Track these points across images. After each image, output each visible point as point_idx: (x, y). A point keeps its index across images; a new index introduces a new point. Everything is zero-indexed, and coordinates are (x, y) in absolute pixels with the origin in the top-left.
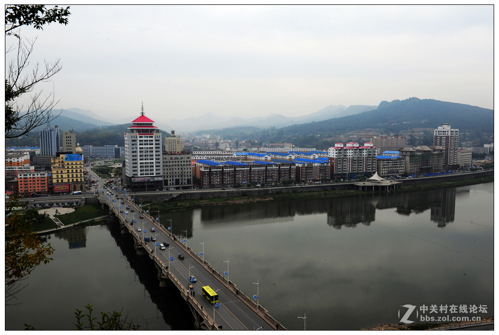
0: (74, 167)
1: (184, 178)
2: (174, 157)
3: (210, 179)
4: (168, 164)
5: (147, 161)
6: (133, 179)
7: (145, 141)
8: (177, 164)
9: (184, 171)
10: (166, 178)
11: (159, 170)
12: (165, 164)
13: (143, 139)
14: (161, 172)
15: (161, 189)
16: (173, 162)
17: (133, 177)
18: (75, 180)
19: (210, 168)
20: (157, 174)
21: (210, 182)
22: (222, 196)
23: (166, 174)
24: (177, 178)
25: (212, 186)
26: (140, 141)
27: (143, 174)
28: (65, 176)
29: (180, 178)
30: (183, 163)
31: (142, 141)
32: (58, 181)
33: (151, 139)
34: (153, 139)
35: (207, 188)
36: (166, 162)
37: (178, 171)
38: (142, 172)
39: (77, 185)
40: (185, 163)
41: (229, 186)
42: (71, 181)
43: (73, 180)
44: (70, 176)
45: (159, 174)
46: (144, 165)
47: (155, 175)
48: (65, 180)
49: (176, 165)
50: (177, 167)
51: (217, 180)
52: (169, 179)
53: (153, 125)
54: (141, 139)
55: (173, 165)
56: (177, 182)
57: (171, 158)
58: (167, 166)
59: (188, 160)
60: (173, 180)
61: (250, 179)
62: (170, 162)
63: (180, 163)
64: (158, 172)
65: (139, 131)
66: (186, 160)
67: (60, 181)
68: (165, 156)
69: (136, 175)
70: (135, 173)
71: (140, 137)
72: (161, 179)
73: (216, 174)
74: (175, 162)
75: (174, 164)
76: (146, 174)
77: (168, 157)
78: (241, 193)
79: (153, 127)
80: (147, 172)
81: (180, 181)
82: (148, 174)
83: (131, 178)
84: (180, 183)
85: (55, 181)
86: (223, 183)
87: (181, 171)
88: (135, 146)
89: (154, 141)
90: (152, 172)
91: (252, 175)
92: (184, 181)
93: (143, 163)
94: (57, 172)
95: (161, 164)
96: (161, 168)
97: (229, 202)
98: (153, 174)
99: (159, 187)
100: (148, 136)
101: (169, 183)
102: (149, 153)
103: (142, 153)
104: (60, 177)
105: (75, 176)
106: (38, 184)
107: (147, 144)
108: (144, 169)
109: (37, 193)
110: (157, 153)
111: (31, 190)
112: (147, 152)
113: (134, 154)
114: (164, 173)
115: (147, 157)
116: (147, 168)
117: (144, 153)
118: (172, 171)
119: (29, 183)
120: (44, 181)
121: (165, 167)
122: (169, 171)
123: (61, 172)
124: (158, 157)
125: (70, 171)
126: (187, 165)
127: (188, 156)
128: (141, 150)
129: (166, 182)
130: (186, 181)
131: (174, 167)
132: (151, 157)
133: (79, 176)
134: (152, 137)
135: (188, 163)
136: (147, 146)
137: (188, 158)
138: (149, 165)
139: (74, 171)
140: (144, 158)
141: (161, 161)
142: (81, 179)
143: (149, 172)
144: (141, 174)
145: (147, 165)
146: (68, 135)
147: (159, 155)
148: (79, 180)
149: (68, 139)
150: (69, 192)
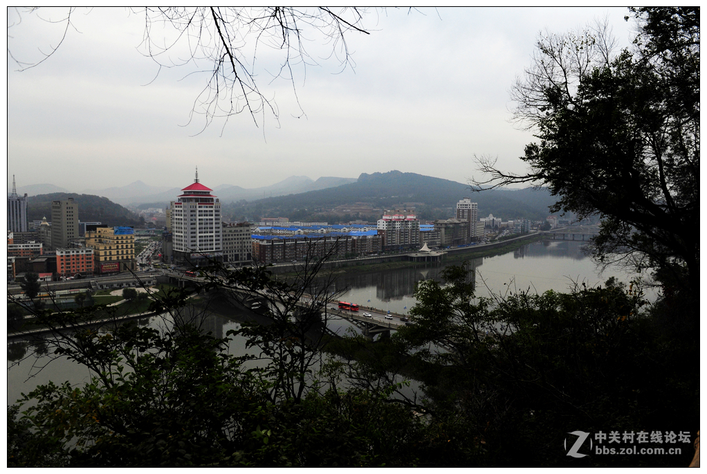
0: (124, 241)
1: (244, 253)
2: (233, 229)
3: (272, 253)
4: (228, 237)
5: (206, 234)
6: (191, 255)
7: (205, 211)
8: (236, 237)
9: (244, 245)
10: (226, 254)
11: (219, 244)
12: (225, 238)
13: (203, 209)
14: (221, 246)
16: (232, 235)
17: (192, 253)
18: (125, 258)
19: (273, 241)
20: (216, 248)
21: (272, 256)
24: (237, 253)
25: (274, 260)
26: (199, 211)
27: (202, 249)
28: (114, 252)
29: (239, 253)
30: (242, 237)
31: (202, 211)
32: (106, 258)
33: (211, 209)
34: (213, 209)
36: (226, 235)
37: (238, 245)
38: (201, 247)
39: (127, 263)
40: (245, 237)
41: (292, 260)
42: (120, 258)
43: (122, 257)
44: (120, 253)
45: (219, 248)
46: (204, 239)
47: (214, 250)
48: (114, 258)
49: (235, 239)
50: (236, 241)
51: (279, 255)
52: (228, 254)
53: (211, 194)
54: (200, 209)
55: (232, 239)
56: (237, 257)
57: (230, 231)
58: (226, 239)
59: (248, 233)
60: (233, 255)
61: (310, 253)
62: (229, 235)
63: (239, 237)
64: (218, 246)
65: (197, 200)
66: (245, 233)
67: (108, 259)
68: (225, 229)
69: (195, 250)
70: (193, 247)
71: (199, 207)
72: (221, 254)
73: (279, 248)
74: (235, 235)
75: (234, 237)
76: (205, 249)
77: (227, 230)
79: (210, 196)
80: (206, 247)
81: (240, 257)
82: (208, 249)
83: (189, 254)
84: (240, 259)
85: (102, 259)
86: (285, 258)
88: (193, 217)
89: (214, 211)
90: (211, 247)
91: (312, 248)
92: (244, 256)
93: (202, 237)
94: (105, 248)
95: (221, 238)
96: (221, 242)
98: (212, 249)
100: (208, 205)
101: (229, 258)
102: (209, 226)
103: (201, 226)
104: (108, 254)
105: (125, 253)
106: (83, 262)
107: (207, 215)
108: (204, 243)
109: (81, 273)
110: (217, 226)
111: (74, 270)
112: (207, 224)
113: (193, 226)
114: (224, 248)
115: (206, 230)
116: (206, 243)
117: (203, 226)
118: (231, 245)
119: (71, 261)
120: (90, 259)
121: (225, 242)
122: (229, 246)
123: (110, 248)
124: (217, 230)
125: (120, 247)
126: (246, 238)
127: (247, 228)
128: (201, 221)
129: (226, 257)
130: (246, 257)
131: (233, 241)
132: (211, 230)
133: (129, 252)
134: (212, 207)
135: (248, 236)
136: (206, 217)
137: (248, 231)
138: (209, 238)
139: (125, 247)
140: (203, 230)
141: (221, 234)
142: (132, 256)
143: (209, 247)
144: (200, 250)
145: (206, 238)
146: (69, 206)
147: (219, 228)
148: (130, 257)
149: (68, 210)
150: (118, 272)
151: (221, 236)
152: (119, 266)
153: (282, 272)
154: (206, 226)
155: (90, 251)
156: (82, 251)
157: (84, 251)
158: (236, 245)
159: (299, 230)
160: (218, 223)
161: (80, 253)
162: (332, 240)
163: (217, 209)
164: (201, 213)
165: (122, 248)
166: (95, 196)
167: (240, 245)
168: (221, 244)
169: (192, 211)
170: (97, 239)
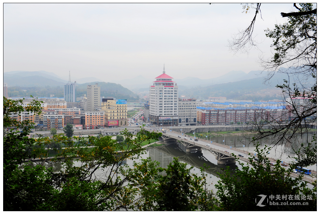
0: (122, 108)
1: (192, 118)
2: (185, 102)
3: (210, 118)
4: (182, 108)
5: (168, 105)
6: (159, 117)
7: (168, 91)
8: (187, 107)
9: (192, 113)
10: (180, 118)
11: (176, 111)
12: (180, 108)
13: (167, 90)
14: (177, 113)
15: (177, 125)
16: (184, 106)
17: (160, 116)
18: (122, 118)
19: (210, 111)
20: (174, 114)
21: (210, 121)
22: (223, 130)
23: (180, 115)
24: (187, 117)
25: (211, 123)
26: (165, 91)
27: (166, 115)
28: (116, 114)
29: (189, 118)
30: (191, 107)
31: (166, 91)
32: (111, 118)
33: (172, 90)
34: (173, 90)
35: (208, 125)
36: (181, 106)
37: (188, 112)
38: (165, 113)
39: (122, 121)
40: (193, 107)
41: (223, 124)
42: (119, 118)
43: (120, 118)
44: (119, 115)
45: (176, 114)
46: (167, 108)
47: (173, 115)
48: (116, 118)
49: (186, 109)
50: (187, 110)
51: (214, 120)
52: (182, 118)
53: (172, 80)
54: (165, 90)
55: (184, 109)
56: (187, 120)
57: (183, 104)
58: (181, 109)
59: (194, 105)
60: (184, 119)
61: (236, 120)
62: (183, 106)
63: (189, 107)
64: (175, 113)
65: (164, 84)
66: (193, 105)
67: (112, 118)
68: (180, 102)
69: (161, 115)
70: (161, 113)
71: (165, 88)
72: (177, 118)
73: (214, 115)
74: (186, 106)
75: (185, 107)
76: (168, 114)
77: (182, 103)
78: (235, 129)
79: (172, 82)
80: (168, 113)
81: (189, 120)
82: (169, 114)
83: (158, 117)
84: (189, 121)
85: (109, 118)
86: (218, 122)
87: (190, 112)
88: (161, 95)
89: (174, 91)
90: (171, 113)
91: (237, 117)
92: (192, 120)
93: (166, 107)
94: (111, 111)
95: (177, 108)
96: (177, 110)
97: (231, 134)
98: (172, 114)
99: (176, 123)
100: (170, 87)
101: (182, 120)
102: (170, 100)
103: (165, 100)
104: (112, 115)
105: (122, 115)
106: (99, 120)
107: (169, 94)
108: (167, 110)
109: (97, 126)
110: (176, 100)
111: (94, 124)
112: (169, 99)
113: (161, 100)
114: (179, 114)
115: (168, 103)
116: (168, 110)
117: (167, 100)
118: (184, 113)
119: (93, 119)
120: (103, 118)
121: (180, 110)
122: (182, 113)
123: (114, 112)
124: (175, 103)
125: (119, 112)
126: (194, 109)
127: (194, 102)
128: (165, 97)
129: (180, 120)
130: (193, 120)
131: (185, 110)
132: (172, 103)
133: (124, 115)
134: (172, 88)
135: (194, 107)
136: (169, 95)
137: (194, 104)
138: (170, 108)
139: (121, 111)
140: (167, 103)
141: (177, 105)
142: (125, 117)
143: (170, 113)
144: (165, 115)
145: (168, 108)
146: (95, 88)
147: (176, 101)
148: (124, 118)
149: (95, 90)
150: (118, 126)
151: (178, 106)
152: (118, 122)
153: (215, 131)
154: (169, 100)
155: (103, 113)
156: (98, 113)
157: (100, 113)
158: (187, 112)
159: (231, 104)
160: (176, 99)
161: (97, 114)
162: (251, 111)
163: (175, 90)
164: (166, 92)
165: (120, 112)
166: (114, 83)
167: (189, 112)
168: (178, 112)
169: (160, 91)
170: (108, 107)
